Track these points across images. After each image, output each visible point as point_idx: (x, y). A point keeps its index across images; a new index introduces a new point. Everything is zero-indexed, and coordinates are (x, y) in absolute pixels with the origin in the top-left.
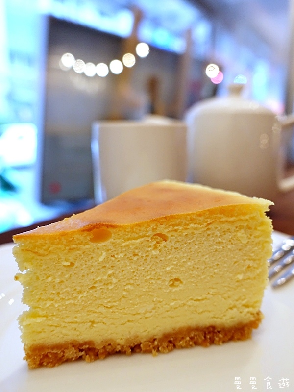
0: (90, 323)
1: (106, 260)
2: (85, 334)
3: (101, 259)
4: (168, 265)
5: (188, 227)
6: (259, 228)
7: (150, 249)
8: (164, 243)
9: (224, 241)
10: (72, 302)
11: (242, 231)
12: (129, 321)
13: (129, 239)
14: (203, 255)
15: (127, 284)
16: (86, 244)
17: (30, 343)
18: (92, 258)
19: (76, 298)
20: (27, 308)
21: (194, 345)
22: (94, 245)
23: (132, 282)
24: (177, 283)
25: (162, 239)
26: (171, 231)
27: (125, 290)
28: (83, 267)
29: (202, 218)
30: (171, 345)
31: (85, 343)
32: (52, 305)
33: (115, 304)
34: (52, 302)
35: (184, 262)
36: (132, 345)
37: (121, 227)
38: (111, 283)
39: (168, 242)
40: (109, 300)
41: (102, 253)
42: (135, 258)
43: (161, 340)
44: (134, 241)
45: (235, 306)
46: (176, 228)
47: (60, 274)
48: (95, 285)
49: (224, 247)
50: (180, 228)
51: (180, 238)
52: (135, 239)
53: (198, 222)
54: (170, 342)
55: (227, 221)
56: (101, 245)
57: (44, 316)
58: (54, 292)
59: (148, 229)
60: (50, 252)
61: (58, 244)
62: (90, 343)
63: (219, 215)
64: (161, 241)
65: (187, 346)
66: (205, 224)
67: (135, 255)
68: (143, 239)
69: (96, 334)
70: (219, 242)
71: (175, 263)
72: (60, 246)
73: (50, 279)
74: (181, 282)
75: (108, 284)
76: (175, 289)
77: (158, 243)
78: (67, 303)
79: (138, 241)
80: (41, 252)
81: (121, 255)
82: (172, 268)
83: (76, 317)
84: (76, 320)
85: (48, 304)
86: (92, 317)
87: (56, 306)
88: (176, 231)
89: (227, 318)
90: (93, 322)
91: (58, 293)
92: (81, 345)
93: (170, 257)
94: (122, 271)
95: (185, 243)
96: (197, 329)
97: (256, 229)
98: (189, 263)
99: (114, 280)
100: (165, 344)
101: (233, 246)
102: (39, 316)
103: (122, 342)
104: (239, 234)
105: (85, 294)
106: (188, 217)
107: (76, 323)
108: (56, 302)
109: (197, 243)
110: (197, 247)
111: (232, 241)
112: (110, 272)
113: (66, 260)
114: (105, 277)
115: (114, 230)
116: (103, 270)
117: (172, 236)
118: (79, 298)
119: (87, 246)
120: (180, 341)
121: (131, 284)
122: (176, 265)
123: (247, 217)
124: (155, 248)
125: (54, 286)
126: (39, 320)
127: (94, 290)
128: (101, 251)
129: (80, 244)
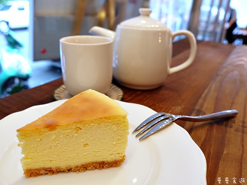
0: (50, 161)
1: (55, 138)
2: (48, 165)
3: (53, 138)
4: (82, 139)
5: (90, 125)
6: (122, 124)
7: (74, 133)
8: (80, 131)
9: (107, 129)
10: (42, 153)
11: (115, 125)
12: (66, 160)
13: (65, 130)
14: (98, 135)
15: (65, 146)
16: (47, 132)
17: (25, 168)
18: (49, 137)
19: (43, 152)
20: (23, 156)
21: (95, 169)
22: (50, 132)
23: (67, 146)
24: (87, 145)
25: (79, 129)
26: (83, 126)
27: (64, 149)
28: (46, 141)
29: (96, 121)
30: (85, 169)
31: (48, 168)
32: (34, 155)
33: (60, 154)
34: (34, 154)
35: (89, 138)
36: (68, 169)
37: (61, 126)
38: (58, 146)
39: (82, 130)
40: (57, 153)
41: (53, 136)
42: (68, 137)
43: (81, 167)
44: (67, 131)
45: (113, 154)
46: (85, 125)
47: (36, 143)
48: (51, 147)
49: (107, 132)
50: (87, 125)
51: (87, 129)
52: (67, 130)
53: (95, 122)
54: (85, 168)
55: (107, 122)
56: (53, 132)
57: (31, 159)
58: (34, 150)
59: (73, 126)
60: (31, 136)
61: (35, 133)
62: (50, 168)
63: (104, 120)
64: (79, 130)
65: (92, 169)
66: (98, 123)
67: (68, 135)
68: (70, 130)
69: (53, 165)
70: (105, 130)
71: (85, 138)
72: (36, 133)
73: (32, 145)
74: (89, 145)
75: (57, 147)
76: (86, 148)
77: (78, 131)
78: (40, 154)
79: (69, 131)
80: (28, 136)
81: (62, 136)
82: (84, 140)
83: (44, 159)
84: (44, 160)
85: (32, 154)
86: (51, 159)
87: (35, 155)
88: (85, 126)
89: (109, 158)
90: (51, 161)
91: (36, 150)
92: (47, 169)
93: (83, 136)
94: (63, 142)
95: (90, 130)
96: (96, 163)
97: (121, 124)
98: (91, 138)
99: (59, 145)
100: (82, 169)
101: (111, 131)
102: (29, 159)
103: (64, 168)
104: (113, 127)
105: (47, 151)
106: (90, 121)
107: (44, 161)
108: (35, 153)
109: (95, 130)
110: (95, 132)
111: (111, 129)
112: (57, 142)
113: (39, 138)
114: (55, 144)
115: (58, 127)
116: (54, 142)
117: (83, 128)
118: (45, 152)
119: (47, 133)
120: (89, 167)
121: (66, 146)
122: (86, 139)
123: (117, 120)
124: (76, 133)
125: (34, 148)
126: (29, 160)
127: (51, 149)
128: (53, 135)
129: (44, 132)
